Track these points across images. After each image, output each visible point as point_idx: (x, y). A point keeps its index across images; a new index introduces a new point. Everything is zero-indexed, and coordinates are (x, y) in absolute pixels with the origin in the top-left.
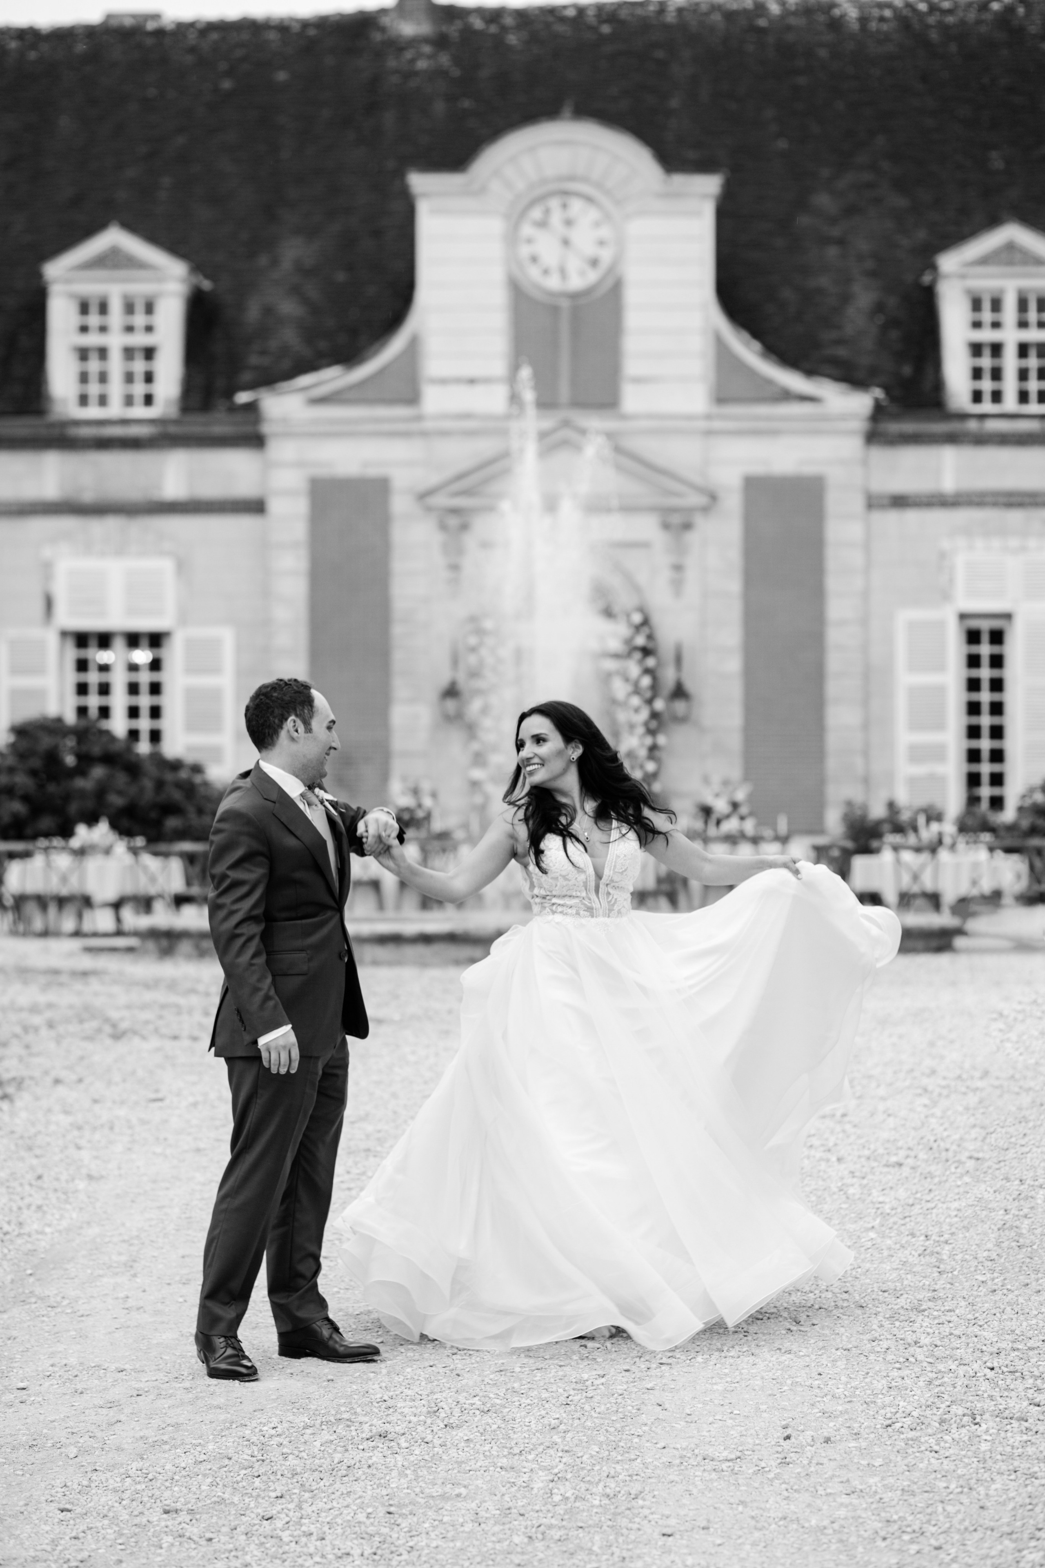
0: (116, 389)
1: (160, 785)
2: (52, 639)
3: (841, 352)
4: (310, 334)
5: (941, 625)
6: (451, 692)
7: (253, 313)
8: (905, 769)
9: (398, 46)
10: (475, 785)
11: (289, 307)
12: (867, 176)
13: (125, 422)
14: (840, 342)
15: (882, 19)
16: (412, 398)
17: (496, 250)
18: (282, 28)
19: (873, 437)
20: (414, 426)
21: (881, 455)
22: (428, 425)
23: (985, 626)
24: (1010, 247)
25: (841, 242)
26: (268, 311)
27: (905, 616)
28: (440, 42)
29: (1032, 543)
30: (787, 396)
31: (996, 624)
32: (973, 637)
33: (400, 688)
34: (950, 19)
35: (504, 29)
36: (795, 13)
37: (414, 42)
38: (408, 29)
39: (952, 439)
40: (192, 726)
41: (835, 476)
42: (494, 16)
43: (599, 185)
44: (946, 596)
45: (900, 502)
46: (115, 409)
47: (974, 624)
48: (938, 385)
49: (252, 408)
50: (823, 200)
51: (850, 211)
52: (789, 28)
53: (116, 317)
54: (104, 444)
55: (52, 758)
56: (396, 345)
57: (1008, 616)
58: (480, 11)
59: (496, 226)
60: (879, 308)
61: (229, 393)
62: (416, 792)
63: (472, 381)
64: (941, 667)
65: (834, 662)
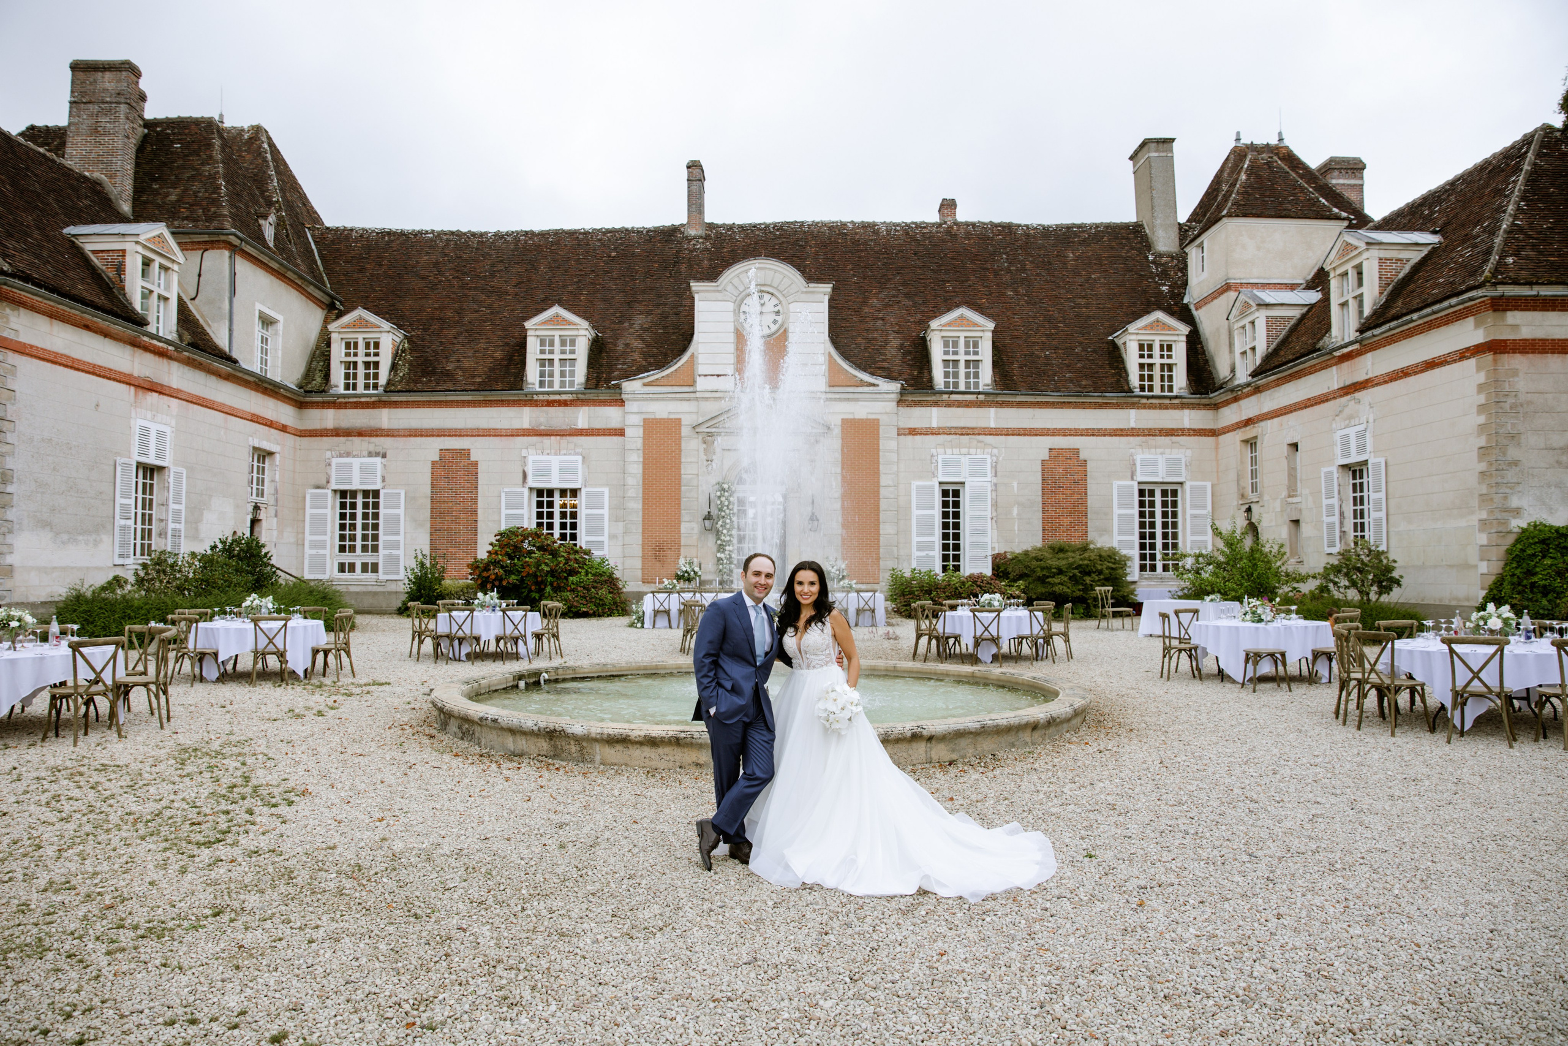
0: (557, 379)
1: (568, 560)
2: (526, 491)
3: (885, 364)
4: (646, 356)
5: (933, 487)
6: (708, 517)
7: (620, 347)
8: (916, 553)
9: (689, 239)
10: (720, 559)
11: (637, 344)
12: (893, 292)
13: (559, 393)
14: (884, 360)
15: (896, 231)
16: (693, 384)
17: (730, 317)
18: (639, 232)
19: (900, 403)
20: (692, 395)
21: (904, 411)
22: (698, 395)
23: (951, 488)
24: (962, 317)
25: (883, 319)
26: (627, 345)
27: (915, 483)
28: (707, 238)
29: (972, 451)
30: (863, 383)
31: (956, 487)
32: (945, 493)
33: (685, 516)
34: (925, 231)
35: (734, 232)
36: (858, 228)
37: (695, 238)
38: (692, 232)
39: (936, 404)
40: (588, 533)
41: (884, 419)
42: (730, 227)
43: (776, 288)
44: (934, 476)
45: (913, 432)
46: (556, 387)
47: (946, 487)
48: (931, 380)
49: (618, 386)
50: (874, 301)
51: (886, 306)
52: (856, 234)
53: (557, 347)
54: (550, 404)
55: (517, 548)
56: (685, 358)
57: (963, 483)
58: (723, 226)
59: (730, 306)
60: (902, 346)
61: (608, 381)
62: (691, 563)
63: (718, 376)
64: (933, 508)
65: (883, 505)
